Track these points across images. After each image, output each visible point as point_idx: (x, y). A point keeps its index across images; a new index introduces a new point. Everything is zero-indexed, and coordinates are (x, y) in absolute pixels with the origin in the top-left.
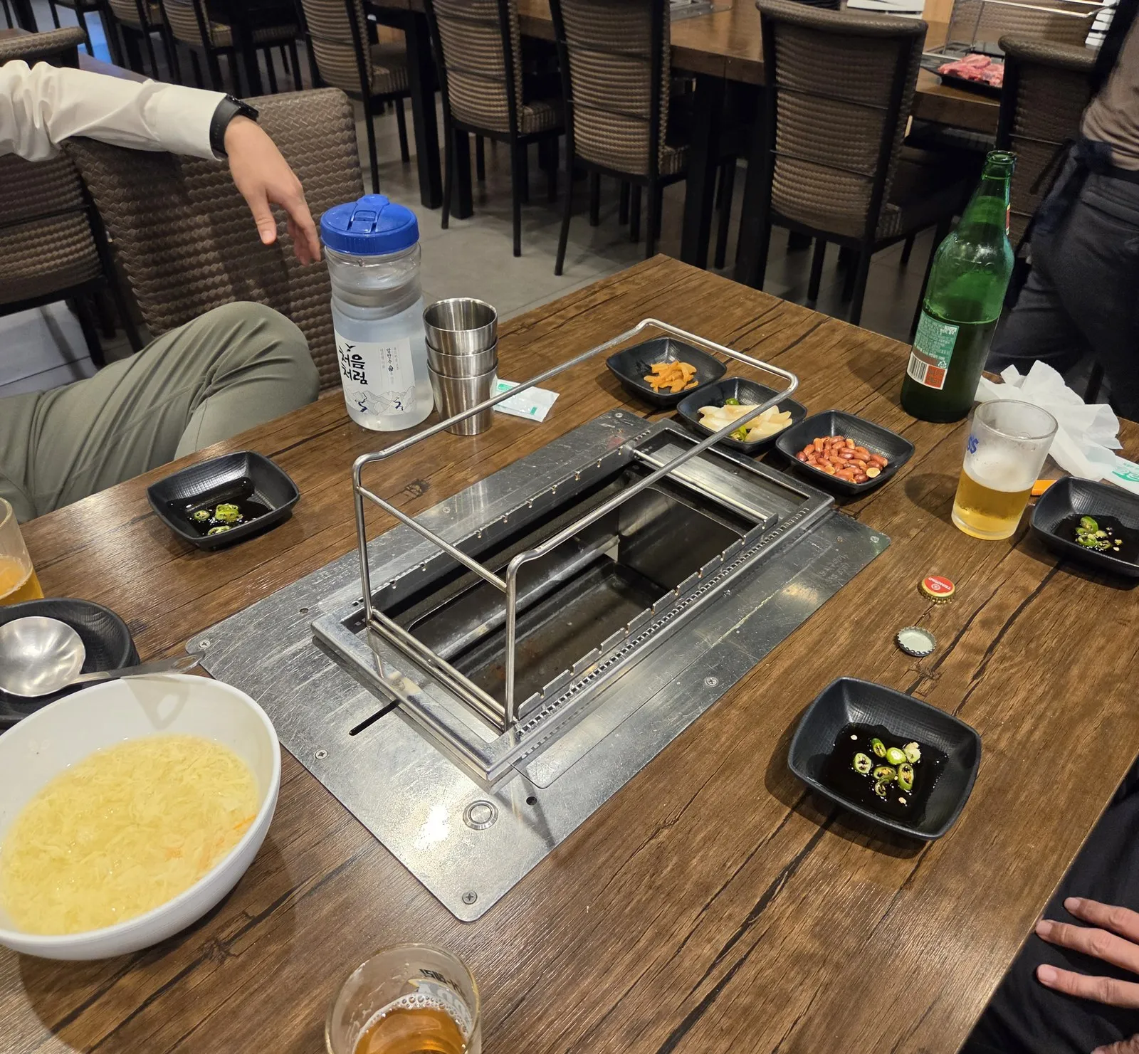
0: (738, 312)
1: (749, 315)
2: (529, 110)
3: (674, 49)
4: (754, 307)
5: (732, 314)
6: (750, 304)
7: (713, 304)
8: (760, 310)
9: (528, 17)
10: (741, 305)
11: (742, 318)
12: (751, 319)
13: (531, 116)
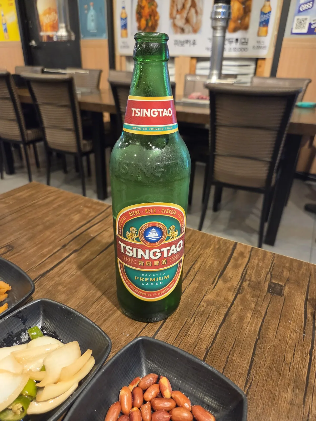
0: (76, 217)
1: (84, 219)
2: (29, 132)
3: (80, 103)
4: (89, 212)
5: (72, 219)
6: (86, 210)
7: (58, 213)
8: (93, 214)
9: (23, 96)
10: (79, 211)
11: (78, 222)
12: (85, 222)
13: (30, 134)
